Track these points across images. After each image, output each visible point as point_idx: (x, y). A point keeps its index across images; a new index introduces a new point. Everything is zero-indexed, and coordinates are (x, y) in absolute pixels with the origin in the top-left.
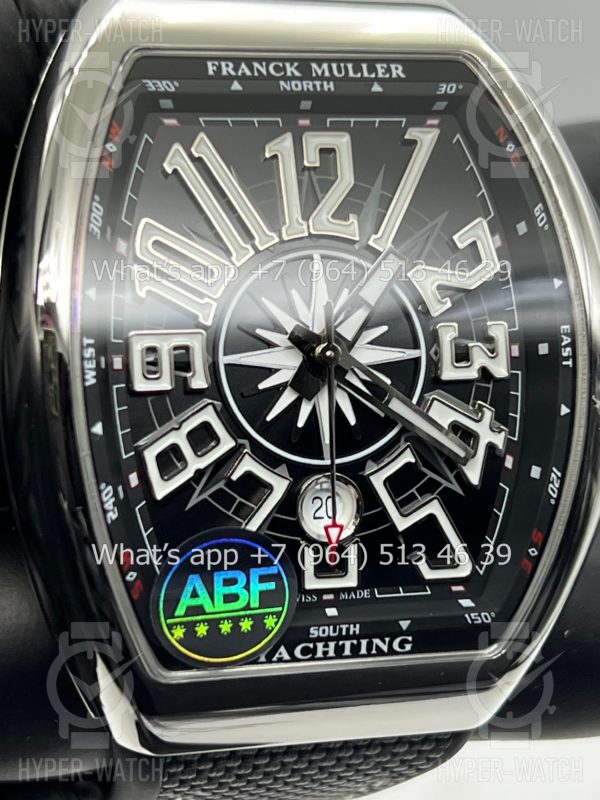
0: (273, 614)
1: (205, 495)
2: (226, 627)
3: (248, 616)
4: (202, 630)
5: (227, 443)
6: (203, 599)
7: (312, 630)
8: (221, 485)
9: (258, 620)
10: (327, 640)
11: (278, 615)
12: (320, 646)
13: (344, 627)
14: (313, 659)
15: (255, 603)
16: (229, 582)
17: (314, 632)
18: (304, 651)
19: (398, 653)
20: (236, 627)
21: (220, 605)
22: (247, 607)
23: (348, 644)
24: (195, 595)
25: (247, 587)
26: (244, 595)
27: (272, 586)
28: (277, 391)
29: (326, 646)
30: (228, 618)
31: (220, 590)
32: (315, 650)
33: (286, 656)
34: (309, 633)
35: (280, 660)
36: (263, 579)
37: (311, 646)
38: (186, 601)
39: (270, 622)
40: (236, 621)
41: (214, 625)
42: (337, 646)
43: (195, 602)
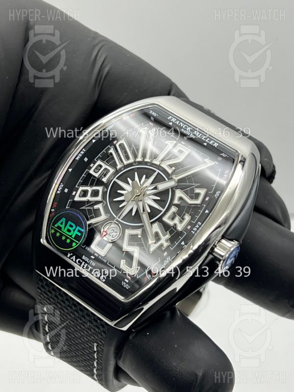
0: (76, 242)
1: (87, 208)
2: (64, 238)
3: (70, 239)
4: (58, 234)
5: (99, 198)
6: (63, 226)
7: (84, 256)
8: (92, 208)
9: (72, 241)
10: (86, 262)
11: (77, 244)
12: (83, 263)
13: (91, 261)
14: (80, 265)
15: (73, 236)
16: (71, 226)
17: (84, 257)
18: (79, 262)
19: (100, 280)
20: (66, 240)
21: (65, 231)
22: (71, 236)
23: (90, 267)
24: (62, 224)
25: (74, 230)
26: (72, 232)
27: (80, 234)
28: (122, 195)
29: (85, 264)
30: (65, 236)
31: (68, 227)
32: (81, 263)
33: (74, 260)
34: (82, 257)
35: (72, 260)
36: (79, 231)
37: (81, 261)
38: (59, 224)
39: (74, 244)
40: (67, 238)
41: (62, 235)
42: (87, 266)
43: (61, 226)
